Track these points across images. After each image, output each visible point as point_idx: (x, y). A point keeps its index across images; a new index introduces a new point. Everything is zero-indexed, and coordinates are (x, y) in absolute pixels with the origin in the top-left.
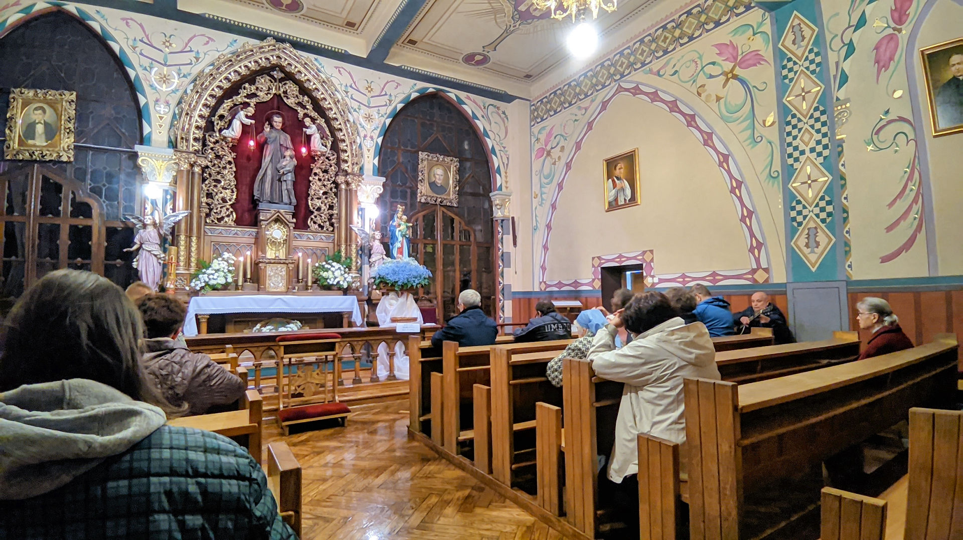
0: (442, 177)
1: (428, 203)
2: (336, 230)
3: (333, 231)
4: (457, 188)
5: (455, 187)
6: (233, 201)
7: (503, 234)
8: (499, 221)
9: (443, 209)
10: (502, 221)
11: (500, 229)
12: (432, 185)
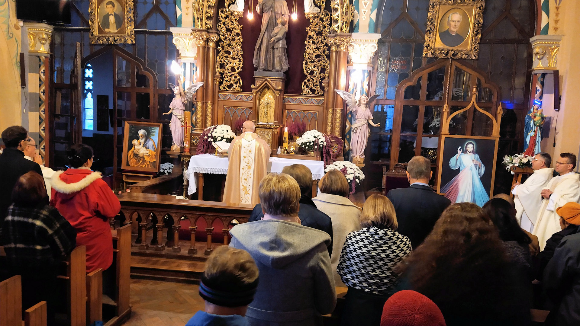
0: (458, 24)
1: (437, 58)
2: (326, 94)
3: (323, 95)
4: (479, 36)
5: (476, 35)
6: (240, 69)
7: (542, 93)
8: (539, 76)
9: (455, 63)
10: (544, 75)
11: (538, 87)
12: (445, 36)
